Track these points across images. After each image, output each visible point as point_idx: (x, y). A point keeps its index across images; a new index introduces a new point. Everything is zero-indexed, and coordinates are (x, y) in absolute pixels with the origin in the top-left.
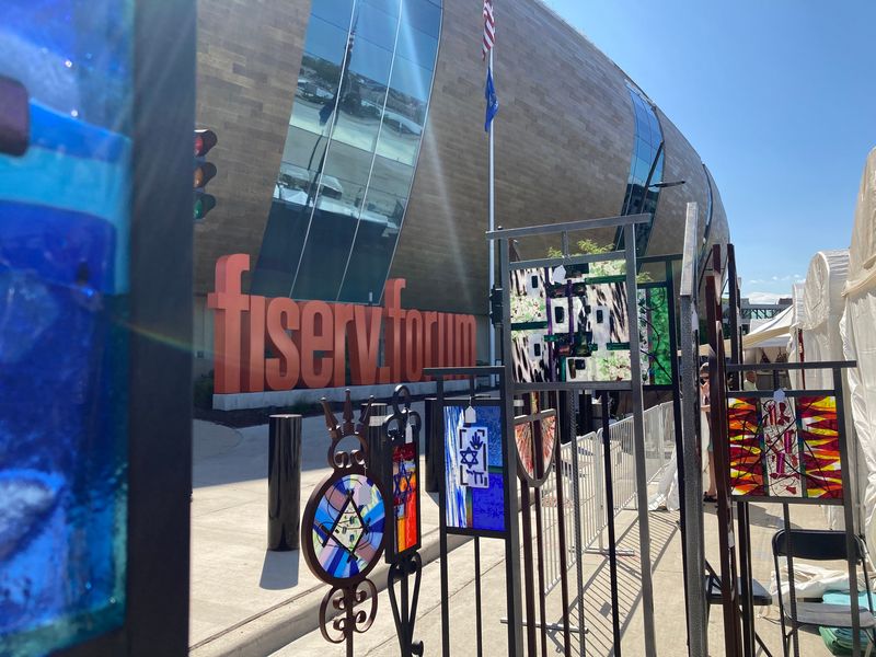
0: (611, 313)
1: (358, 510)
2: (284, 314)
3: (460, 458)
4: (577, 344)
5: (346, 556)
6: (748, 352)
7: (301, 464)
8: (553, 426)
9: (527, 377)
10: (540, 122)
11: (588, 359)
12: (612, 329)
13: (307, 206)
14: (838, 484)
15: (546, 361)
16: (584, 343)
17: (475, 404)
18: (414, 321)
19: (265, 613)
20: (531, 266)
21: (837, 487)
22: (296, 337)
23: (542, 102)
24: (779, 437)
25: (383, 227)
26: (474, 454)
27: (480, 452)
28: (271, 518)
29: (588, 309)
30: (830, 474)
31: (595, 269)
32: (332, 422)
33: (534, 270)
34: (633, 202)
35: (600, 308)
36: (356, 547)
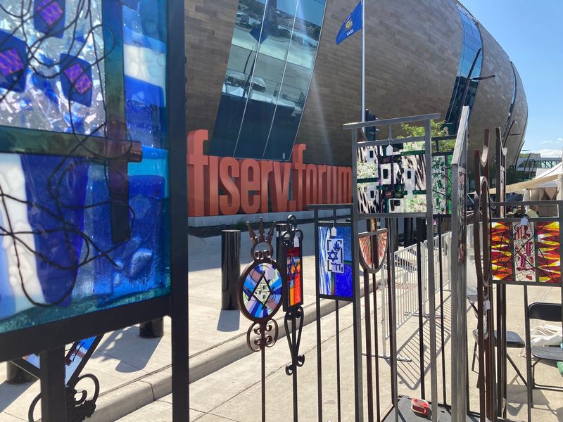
0: (416, 172)
1: (268, 282)
2: (230, 168)
3: (328, 256)
4: (394, 191)
5: (261, 306)
6: (534, 191)
7: (241, 260)
8: (386, 238)
9: (366, 210)
10: (397, 37)
11: (402, 200)
12: (416, 182)
13: (243, 97)
14: (558, 274)
15: (377, 201)
16: (400, 190)
17: (337, 226)
18: (312, 171)
19: (220, 344)
20: (369, 145)
21: (557, 276)
22: (237, 182)
23: (398, 23)
24: (523, 246)
25: (292, 110)
26: (336, 254)
27: (339, 252)
28: (223, 291)
29: (402, 170)
30: (554, 268)
31: (407, 147)
32: (253, 235)
33: (371, 147)
34: (460, 89)
35: (409, 170)
36: (266, 302)
